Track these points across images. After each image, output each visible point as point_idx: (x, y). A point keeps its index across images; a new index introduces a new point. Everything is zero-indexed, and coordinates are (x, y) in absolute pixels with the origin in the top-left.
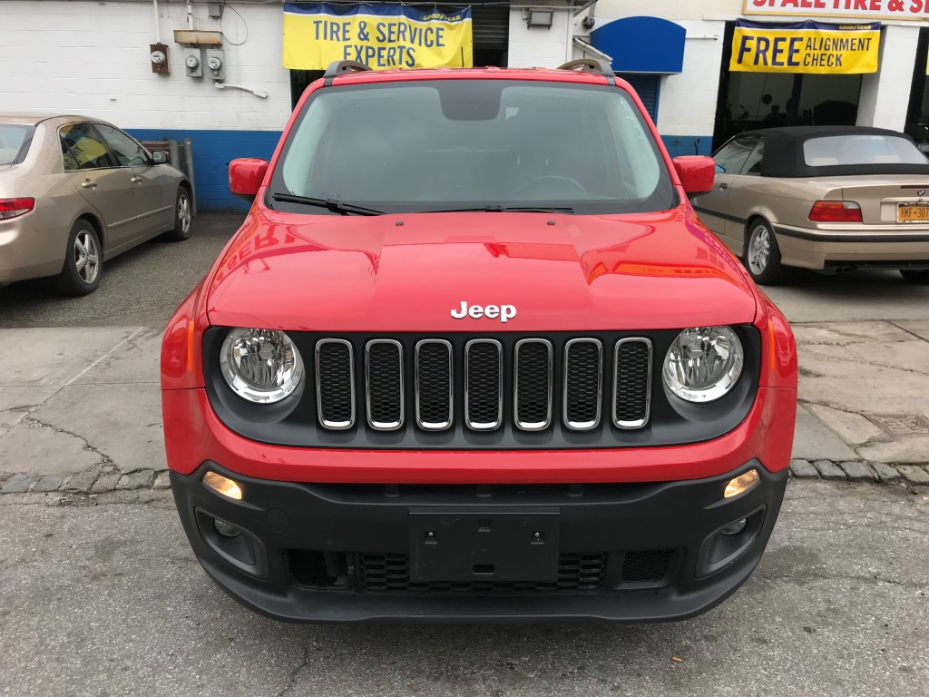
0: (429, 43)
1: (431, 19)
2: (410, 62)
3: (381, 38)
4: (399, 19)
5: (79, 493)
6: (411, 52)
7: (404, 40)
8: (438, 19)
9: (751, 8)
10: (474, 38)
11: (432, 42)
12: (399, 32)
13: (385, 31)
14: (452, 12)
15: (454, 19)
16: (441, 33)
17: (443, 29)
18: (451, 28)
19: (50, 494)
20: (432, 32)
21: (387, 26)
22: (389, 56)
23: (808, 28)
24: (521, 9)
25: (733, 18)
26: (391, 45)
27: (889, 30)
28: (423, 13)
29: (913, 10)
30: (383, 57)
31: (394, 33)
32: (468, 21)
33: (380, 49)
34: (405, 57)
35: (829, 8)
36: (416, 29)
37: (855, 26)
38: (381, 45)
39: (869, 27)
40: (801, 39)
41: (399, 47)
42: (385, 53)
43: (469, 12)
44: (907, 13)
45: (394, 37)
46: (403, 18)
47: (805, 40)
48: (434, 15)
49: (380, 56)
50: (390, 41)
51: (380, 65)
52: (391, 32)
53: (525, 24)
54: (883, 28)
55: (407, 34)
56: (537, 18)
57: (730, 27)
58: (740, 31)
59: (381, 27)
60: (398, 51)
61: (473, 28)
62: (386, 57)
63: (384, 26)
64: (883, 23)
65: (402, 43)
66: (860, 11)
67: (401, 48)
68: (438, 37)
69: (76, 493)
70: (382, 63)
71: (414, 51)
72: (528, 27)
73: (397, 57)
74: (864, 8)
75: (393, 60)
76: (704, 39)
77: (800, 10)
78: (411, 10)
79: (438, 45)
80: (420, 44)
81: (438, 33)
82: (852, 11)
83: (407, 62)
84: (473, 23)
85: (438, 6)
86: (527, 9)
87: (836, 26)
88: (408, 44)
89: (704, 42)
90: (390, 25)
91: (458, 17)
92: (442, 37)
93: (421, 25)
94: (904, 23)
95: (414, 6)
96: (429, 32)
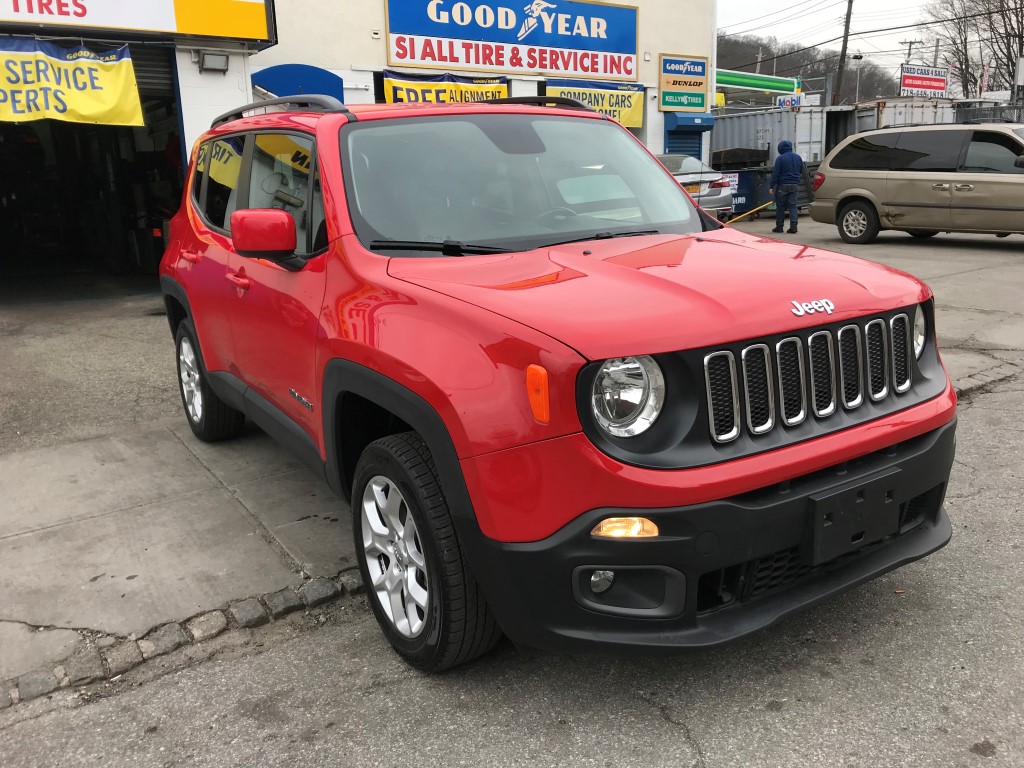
0: (81, 85)
1: (78, 58)
2: (61, 107)
3: (13, 78)
4: (36, 56)
5: (93, 681)
6: (59, 94)
7: (48, 80)
8: (88, 58)
9: (395, 60)
10: (139, 83)
11: (85, 84)
12: (38, 71)
13: (18, 70)
14: (105, 51)
15: (107, 58)
16: (94, 74)
17: (96, 70)
18: (107, 69)
19: (53, 695)
20: (82, 72)
21: (19, 63)
22: (28, 100)
23: (449, 80)
24: (189, 51)
25: (381, 68)
26: (29, 87)
27: (514, 84)
28: (65, 50)
29: (531, 66)
30: (19, 102)
31: (30, 72)
32: (127, 62)
33: (13, 93)
34: (52, 102)
35: (462, 63)
36: (59, 69)
37: (486, 80)
38: (15, 87)
39: (498, 81)
40: (445, 91)
41: (41, 89)
42: (21, 97)
43: (128, 51)
44: (525, 68)
45: (30, 78)
46: (40, 55)
47: (448, 92)
48: (82, 53)
49: (14, 101)
50: (26, 82)
51: (16, 111)
52: (25, 72)
53: (196, 68)
54: (508, 82)
55: (50, 73)
56: (211, 62)
57: (379, 78)
58: (389, 82)
59: (11, 65)
60: (41, 94)
61: (136, 71)
62: (24, 101)
63: (15, 64)
64: (509, 77)
65: (44, 83)
66: (488, 67)
67: (45, 90)
68: (92, 79)
69: (89, 683)
70: (19, 108)
71: (63, 93)
72: (200, 72)
73: (40, 101)
74: (491, 63)
75: (36, 106)
76: (356, 89)
77: (438, 63)
78: (49, 45)
79: (94, 87)
80: (69, 86)
81: (91, 74)
82: (481, 66)
83: (56, 108)
84: (135, 65)
85: (85, 42)
86: (197, 52)
87: (470, 80)
88: (53, 86)
89: (356, 92)
90: (24, 64)
91: (113, 57)
92: (97, 78)
93: (67, 65)
94: (525, 78)
95: (53, 42)
96: (78, 72)
